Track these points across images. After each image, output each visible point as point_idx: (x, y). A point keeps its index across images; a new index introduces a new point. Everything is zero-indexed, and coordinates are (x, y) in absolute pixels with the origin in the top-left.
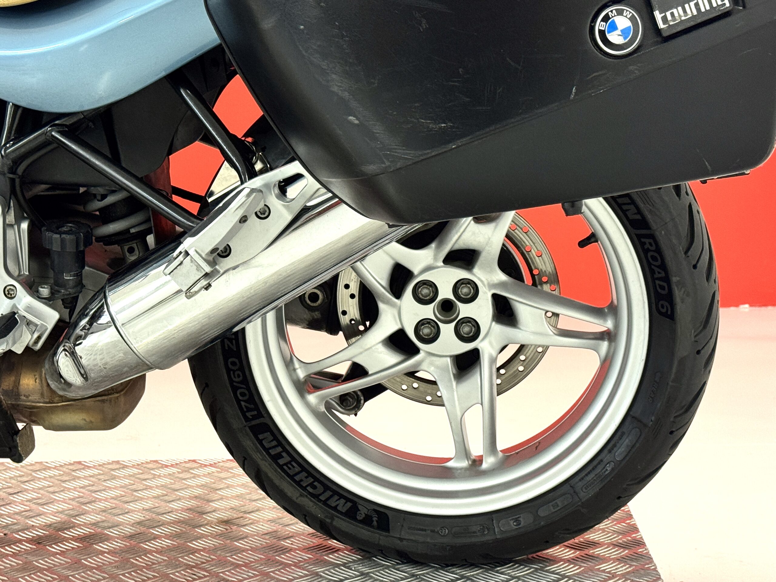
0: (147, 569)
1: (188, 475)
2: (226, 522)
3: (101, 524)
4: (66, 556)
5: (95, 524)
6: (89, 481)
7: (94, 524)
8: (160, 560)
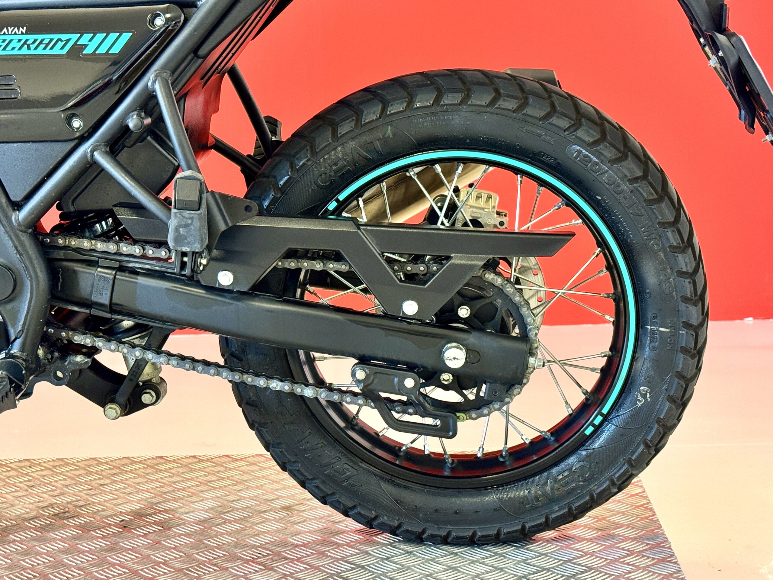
0: (218, 549)
2: (288, 508)
3: (179, 510)
4: (148, 537)
5: (174, 510)
6: (169, 473)
8: (229, 541)
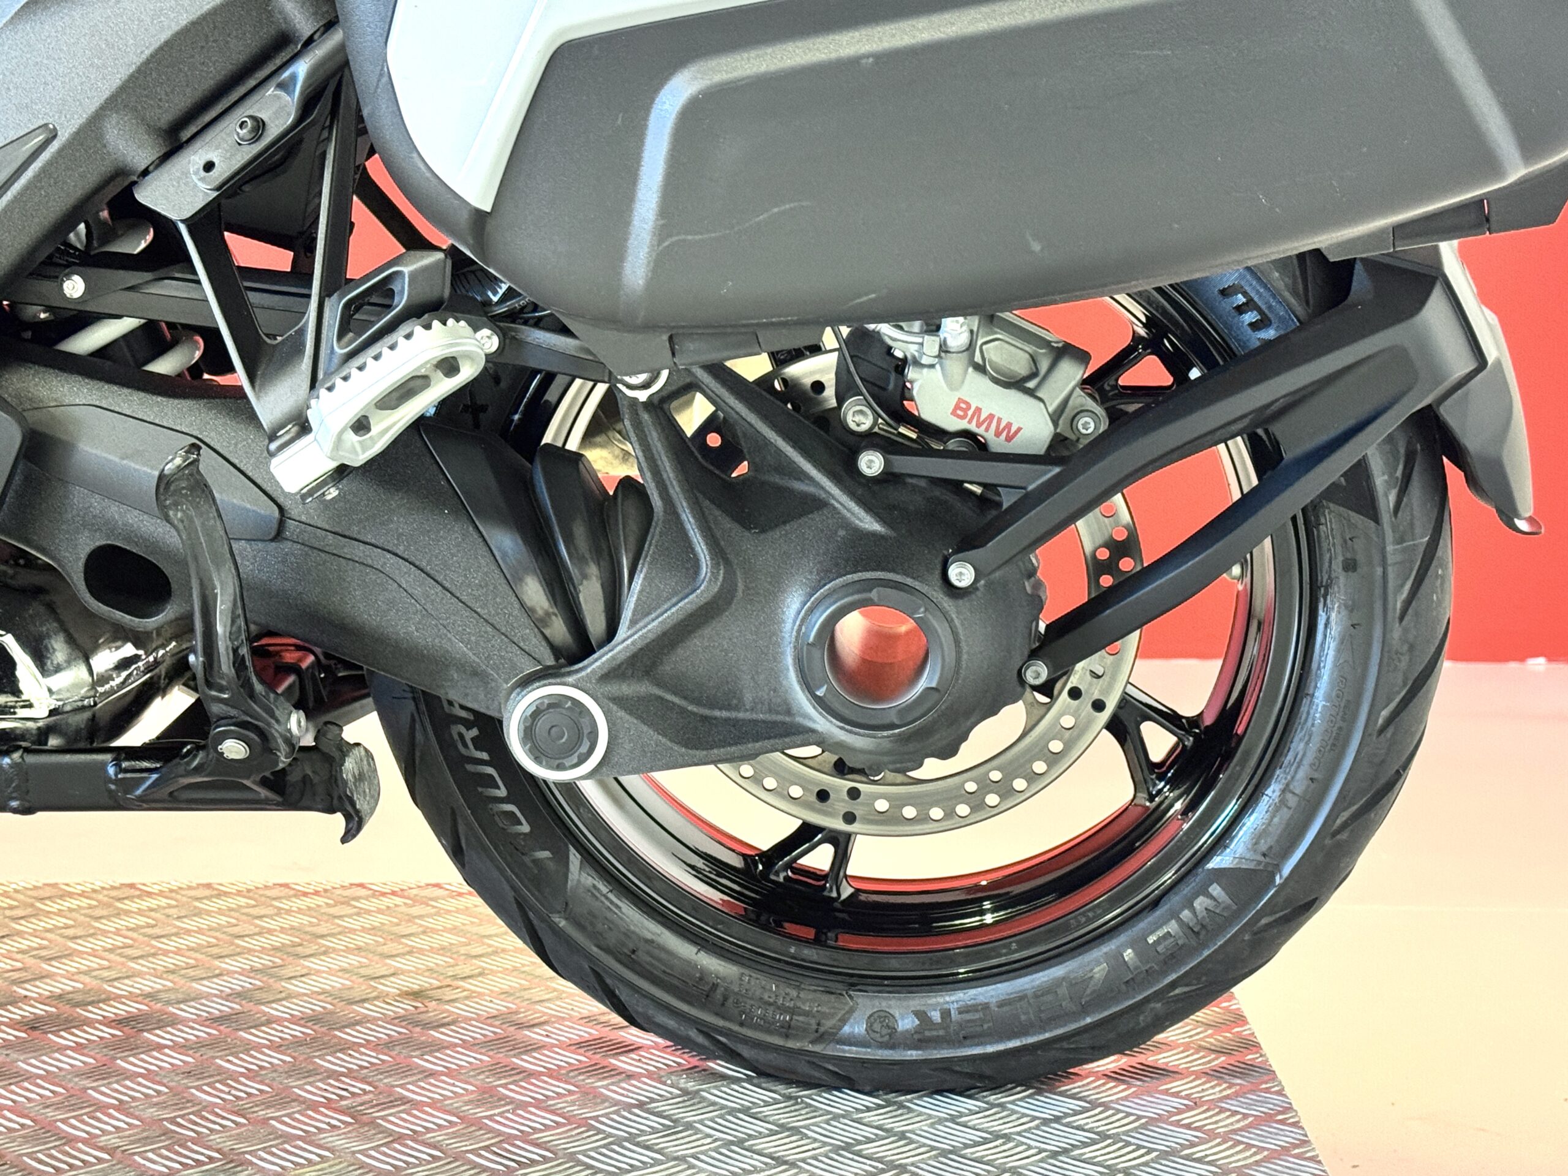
0: (248, 1078)
1: (349, 910)
2: (416, 995)
3: (163, 996)
4: (86, 1052)
5: (152, 996)
6: (148, 917)
7: (148, 995)
8: (276, 1061)
